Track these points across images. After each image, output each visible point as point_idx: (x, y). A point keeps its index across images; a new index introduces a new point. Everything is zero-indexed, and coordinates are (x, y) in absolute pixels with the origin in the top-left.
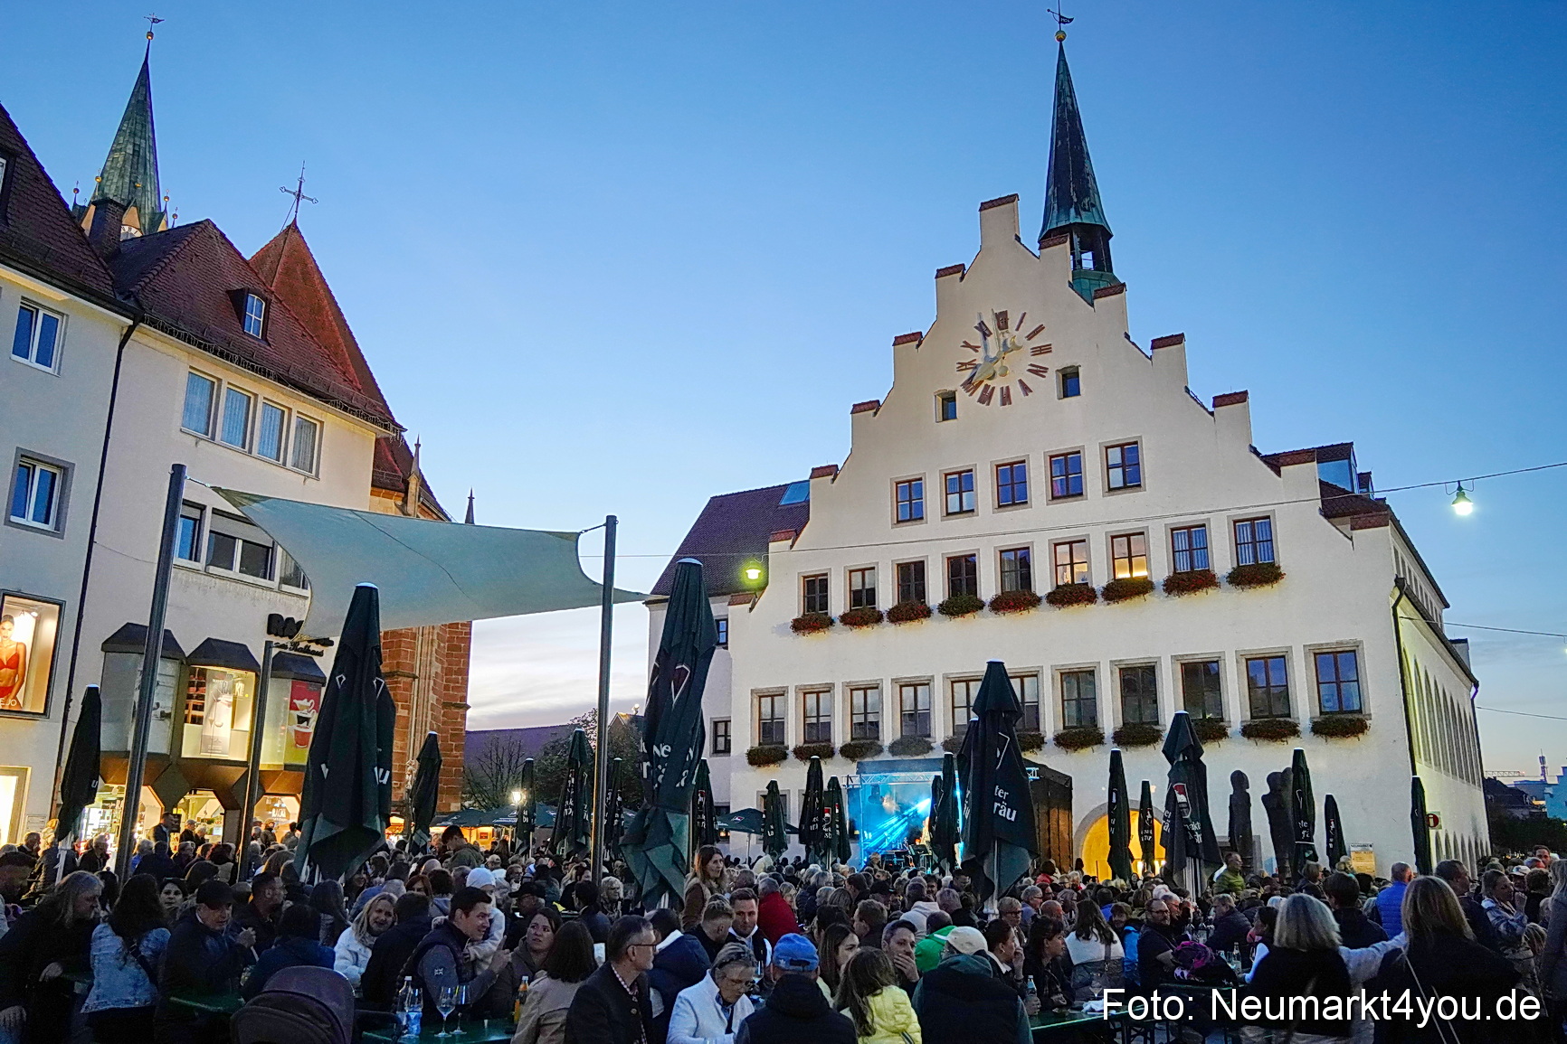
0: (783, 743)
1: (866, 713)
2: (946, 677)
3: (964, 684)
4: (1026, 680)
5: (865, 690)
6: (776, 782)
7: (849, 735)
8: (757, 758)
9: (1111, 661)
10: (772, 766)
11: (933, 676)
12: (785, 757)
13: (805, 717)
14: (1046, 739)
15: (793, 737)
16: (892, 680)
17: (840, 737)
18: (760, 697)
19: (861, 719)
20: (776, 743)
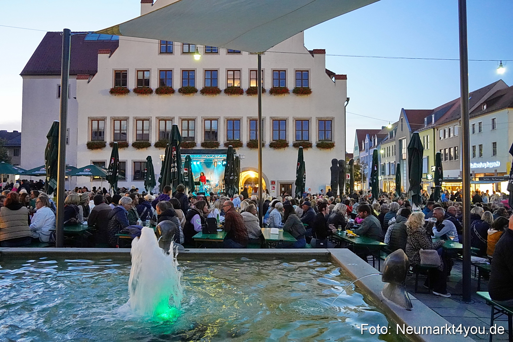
0: (104, 140)
1: (143, 130)
2: (180, 118)
3: (187, 121)
4: (212, 121)
5: (143, 120)
6: (150, 156)
7: (135, 139)
8: (91, 146)
9: (247, 117)
10: (99, 149)
11: (174, 117)
12: (104, 146)
13: (114, 130)
14: (220, 144)
15: (108, 138)
16: (156, 117)
17: (131, 139)
18: (92, 120)
19: (141, 132)
20: (100, 140)
